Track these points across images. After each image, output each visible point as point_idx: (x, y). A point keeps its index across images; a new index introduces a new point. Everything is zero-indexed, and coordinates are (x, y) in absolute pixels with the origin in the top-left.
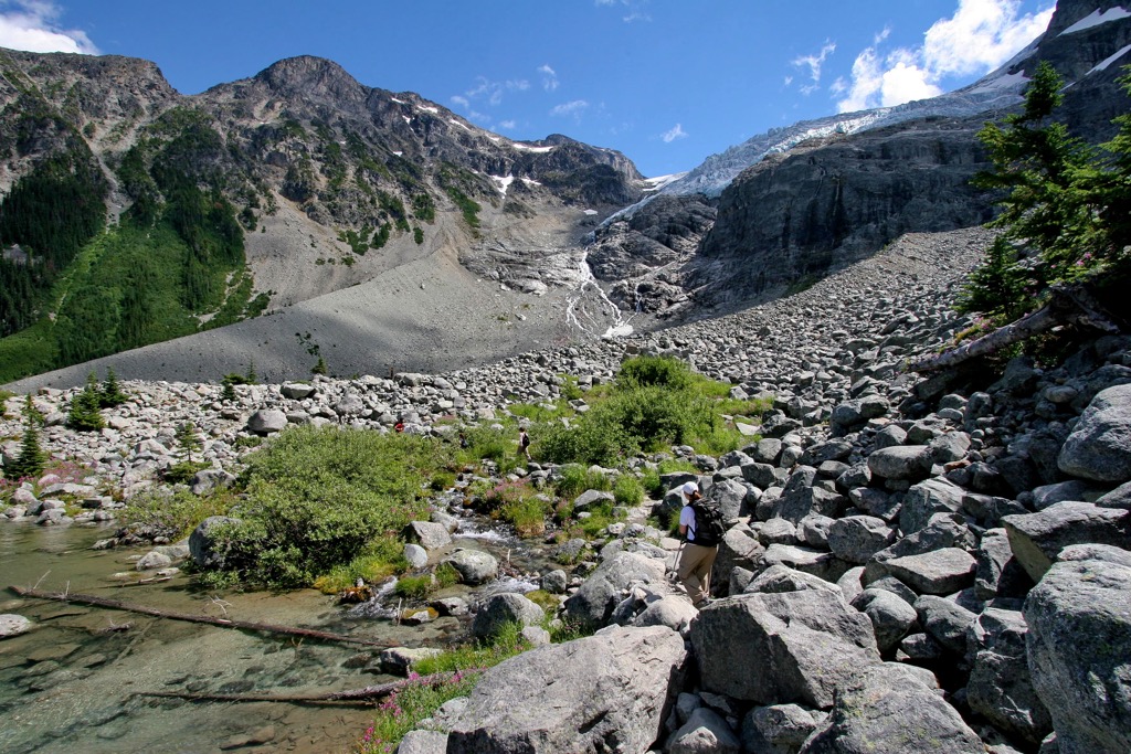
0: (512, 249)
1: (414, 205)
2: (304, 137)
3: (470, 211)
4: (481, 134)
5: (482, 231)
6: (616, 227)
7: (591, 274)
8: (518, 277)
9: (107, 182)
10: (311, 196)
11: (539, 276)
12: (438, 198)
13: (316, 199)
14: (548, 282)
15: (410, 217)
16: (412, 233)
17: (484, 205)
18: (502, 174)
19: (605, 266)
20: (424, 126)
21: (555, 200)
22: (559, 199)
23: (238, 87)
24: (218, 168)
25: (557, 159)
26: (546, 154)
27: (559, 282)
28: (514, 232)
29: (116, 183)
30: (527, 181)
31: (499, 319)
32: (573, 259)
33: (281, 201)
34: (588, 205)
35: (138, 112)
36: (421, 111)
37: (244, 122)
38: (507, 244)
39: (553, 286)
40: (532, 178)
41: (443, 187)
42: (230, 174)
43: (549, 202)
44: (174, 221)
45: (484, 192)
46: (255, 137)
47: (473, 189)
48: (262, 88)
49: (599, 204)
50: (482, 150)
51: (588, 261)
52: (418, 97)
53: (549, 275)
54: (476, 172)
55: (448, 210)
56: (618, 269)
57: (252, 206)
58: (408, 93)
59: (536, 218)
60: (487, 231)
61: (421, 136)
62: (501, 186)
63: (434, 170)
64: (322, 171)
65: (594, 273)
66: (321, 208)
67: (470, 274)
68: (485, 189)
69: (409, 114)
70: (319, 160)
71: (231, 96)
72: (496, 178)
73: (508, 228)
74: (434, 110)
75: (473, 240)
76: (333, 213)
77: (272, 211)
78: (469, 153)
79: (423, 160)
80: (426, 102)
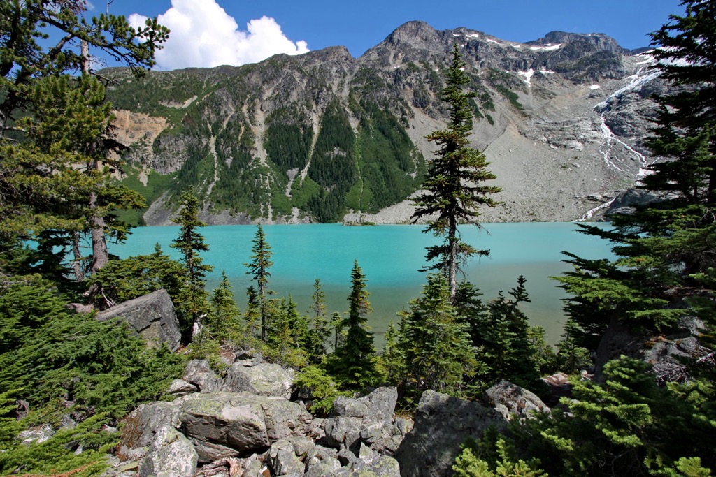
0: (550, 121)
1: (481, 100)
2: (419, 71)
3: (513, 99)
4: (508, 45)
5: (527, 112)
6: (629, 98)
7: (611, 133)
8: (561, 139)
9: (347, 113)
10: (428, 105)
11: (575, 138)
12: (493, 94)
13: (431, 106)
14: (583, 141)
15: (481, 108)
16: (485, 118)
17: (519, 93)
18: (525, 69)
19: (624, 127)
20: (474, 48)
21: (566, 82)
22: (570, 81)
23: (378, 49)
24: (385, 97)
25: (566, 52)
26: (557, 51)
27: (591, 140)
28: (548, 110)
29: (350, 113)
30: (544, 71)
31: (563, 167)
32: (594, 124)
33: (414, 110)
34: (592, 83)
35: (345, 75)
36: (470, 38)
37: (386, 69)
38: (546, 118)
39: (586, 143)
40: (547, 69)
41: (494, 86)
42: (390, 99)
43: (562, 84)
44: (379, 128)
45: (517, 85)
46: (394, 76)
47: (510, 84)
48: (389, 47)
49: (601, 80)
50: (511, 56)
51: (607, 124)
52: (466, 29)
53: (582, 137)
54: (507, 72)
55: (500, 101)
56: (636, 129)
57: (403, 115)
58: (460, 28)
59: (557, 97)
60: (530, 111)
61: (473, 55)
62: (526, 78)
63: (485, 76)
64: (431, 89)
65: (614, 133)
66: (435, 110)
67: (528, 141)
68: (517, 83)
69: (463, 41)
70: (428, 83)
71: (376, 55)
72: (521, 73)
73: (543, 108)
74: (476, 36)
75: (524, 119)
76: (441, 112)
77: (413, 116)
78: (502, 60)
79: (477, 70)
80: (470, 31)
